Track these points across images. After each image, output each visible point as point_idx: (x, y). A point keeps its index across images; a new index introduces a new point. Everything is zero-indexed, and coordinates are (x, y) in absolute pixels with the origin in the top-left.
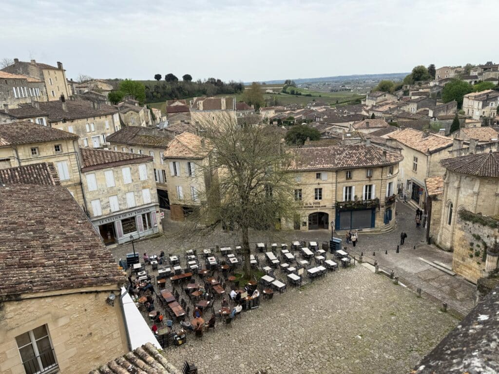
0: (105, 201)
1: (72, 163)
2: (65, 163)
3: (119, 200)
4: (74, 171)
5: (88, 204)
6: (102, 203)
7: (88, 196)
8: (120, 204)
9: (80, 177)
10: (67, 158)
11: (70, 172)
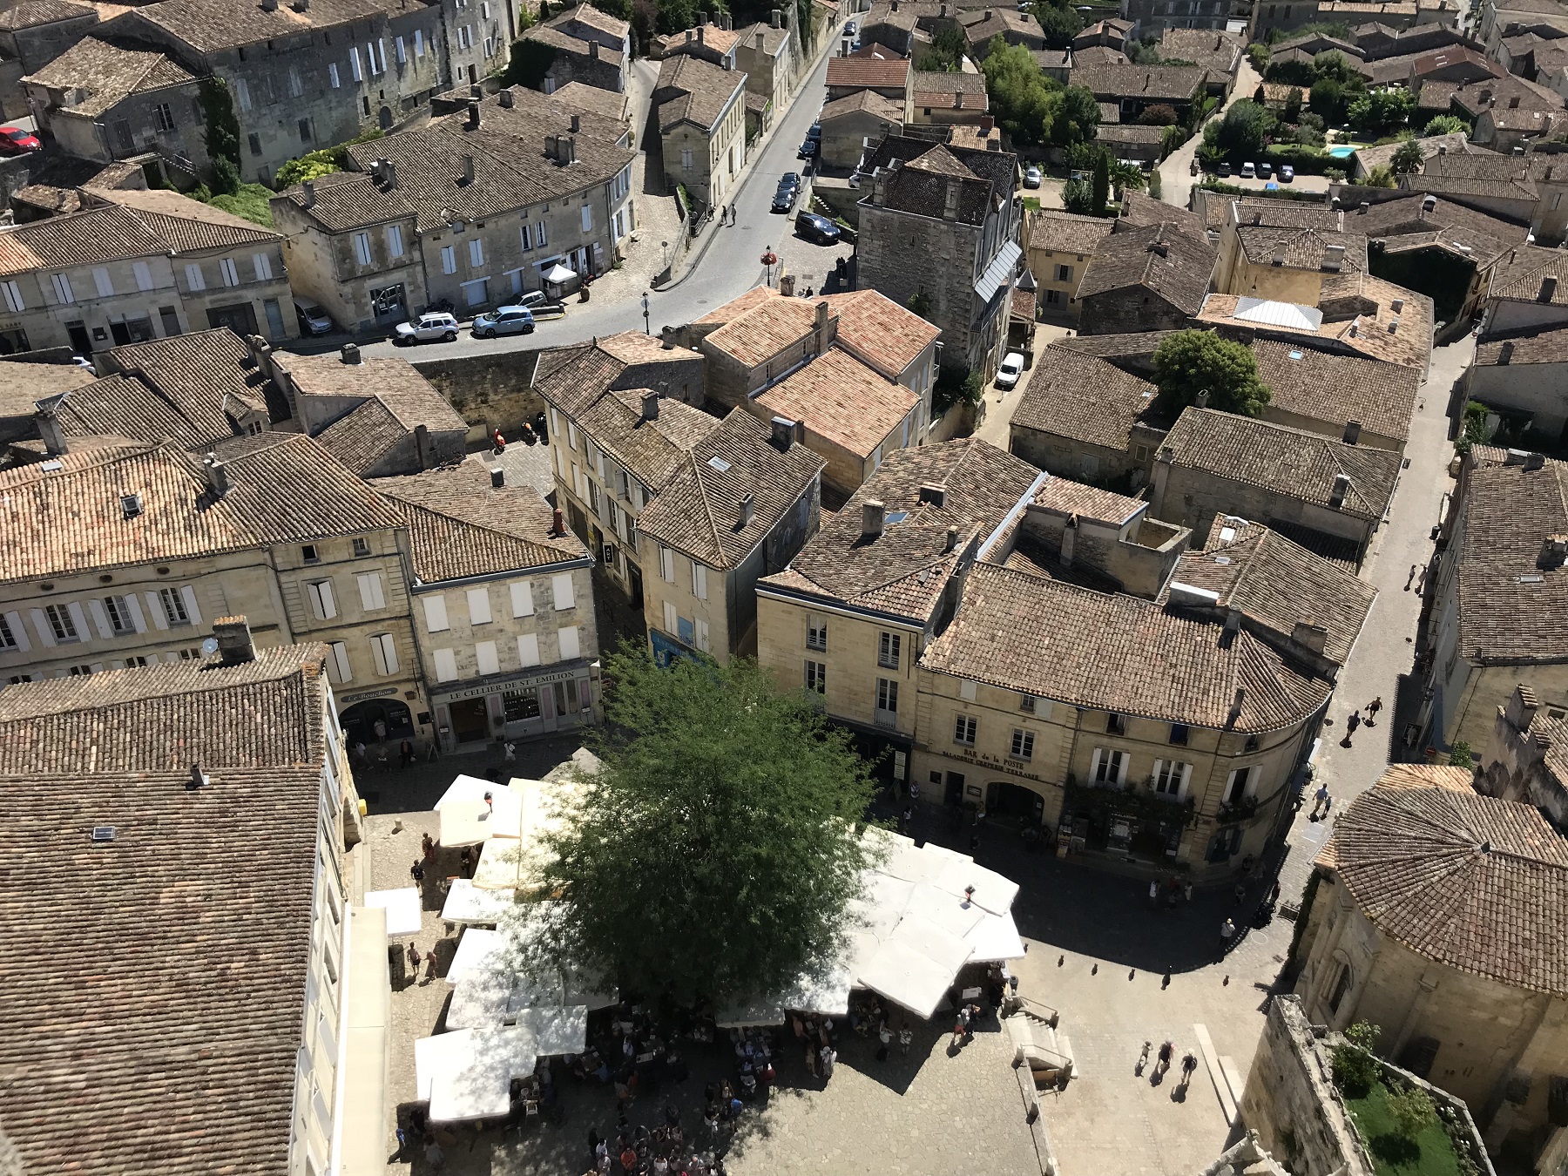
0: (466, 652)
1: (391, 576)
2: (374, 576)
3: (499, 651)
4: (395, 593)
5: (426, 657)
6: (459, 657)
7: (425, 643)
8: (501, 661)
9: (409, 604)
10: (378, 564)
11: (385, 594)
